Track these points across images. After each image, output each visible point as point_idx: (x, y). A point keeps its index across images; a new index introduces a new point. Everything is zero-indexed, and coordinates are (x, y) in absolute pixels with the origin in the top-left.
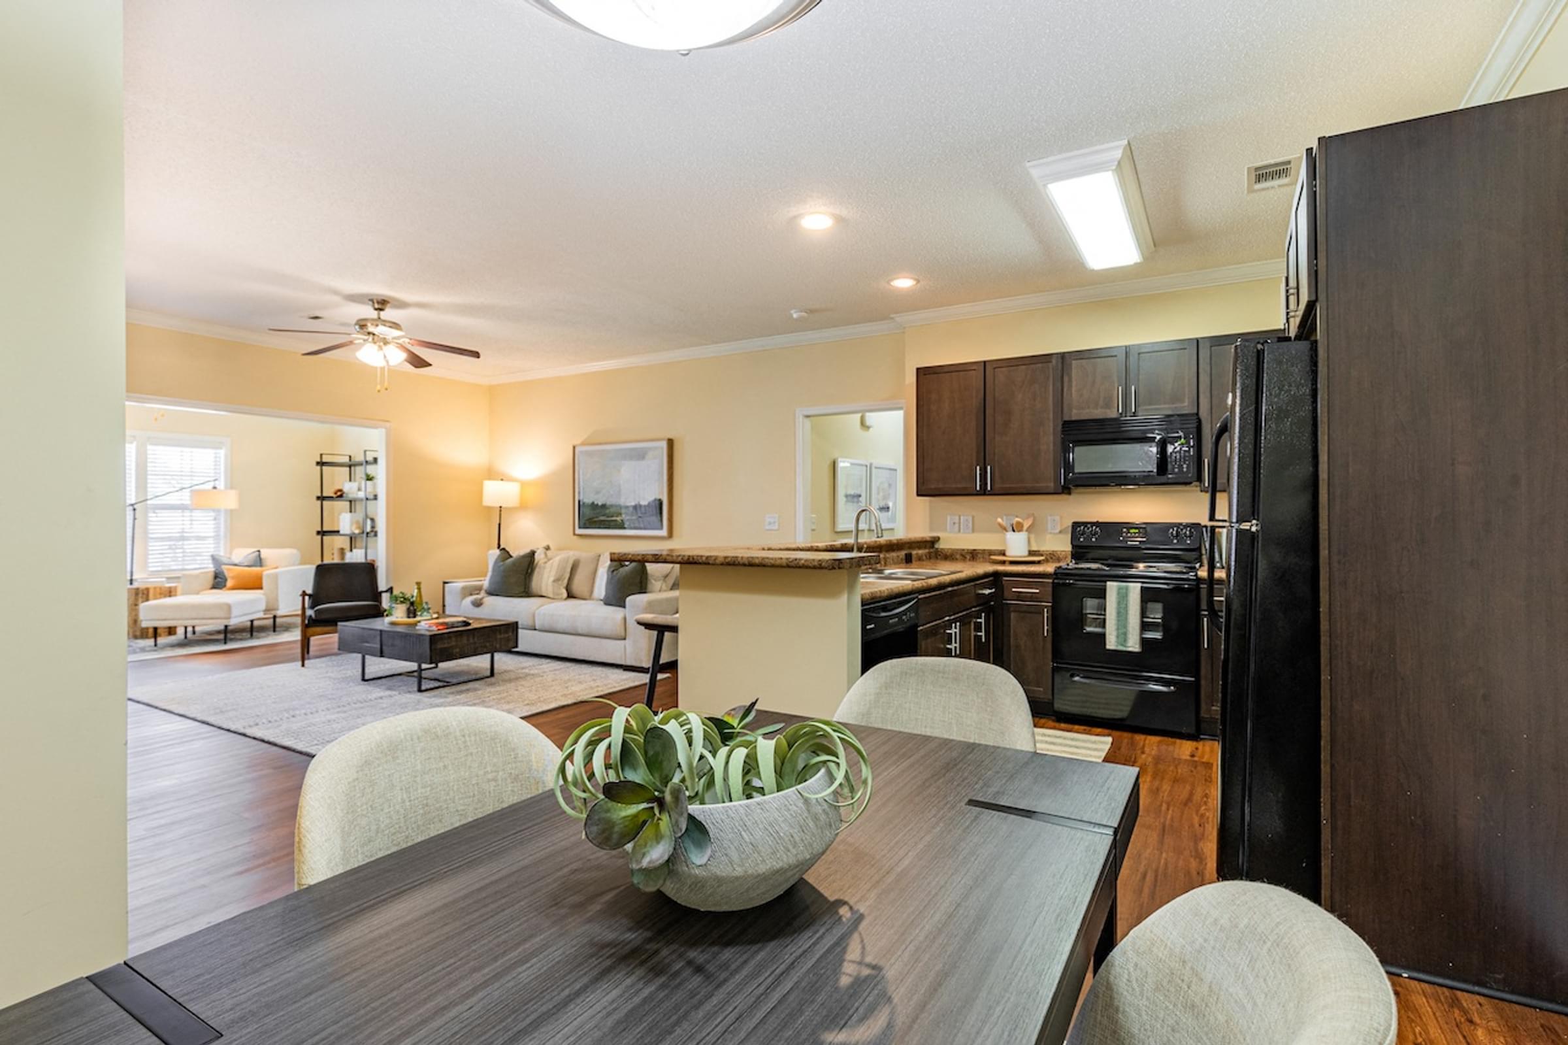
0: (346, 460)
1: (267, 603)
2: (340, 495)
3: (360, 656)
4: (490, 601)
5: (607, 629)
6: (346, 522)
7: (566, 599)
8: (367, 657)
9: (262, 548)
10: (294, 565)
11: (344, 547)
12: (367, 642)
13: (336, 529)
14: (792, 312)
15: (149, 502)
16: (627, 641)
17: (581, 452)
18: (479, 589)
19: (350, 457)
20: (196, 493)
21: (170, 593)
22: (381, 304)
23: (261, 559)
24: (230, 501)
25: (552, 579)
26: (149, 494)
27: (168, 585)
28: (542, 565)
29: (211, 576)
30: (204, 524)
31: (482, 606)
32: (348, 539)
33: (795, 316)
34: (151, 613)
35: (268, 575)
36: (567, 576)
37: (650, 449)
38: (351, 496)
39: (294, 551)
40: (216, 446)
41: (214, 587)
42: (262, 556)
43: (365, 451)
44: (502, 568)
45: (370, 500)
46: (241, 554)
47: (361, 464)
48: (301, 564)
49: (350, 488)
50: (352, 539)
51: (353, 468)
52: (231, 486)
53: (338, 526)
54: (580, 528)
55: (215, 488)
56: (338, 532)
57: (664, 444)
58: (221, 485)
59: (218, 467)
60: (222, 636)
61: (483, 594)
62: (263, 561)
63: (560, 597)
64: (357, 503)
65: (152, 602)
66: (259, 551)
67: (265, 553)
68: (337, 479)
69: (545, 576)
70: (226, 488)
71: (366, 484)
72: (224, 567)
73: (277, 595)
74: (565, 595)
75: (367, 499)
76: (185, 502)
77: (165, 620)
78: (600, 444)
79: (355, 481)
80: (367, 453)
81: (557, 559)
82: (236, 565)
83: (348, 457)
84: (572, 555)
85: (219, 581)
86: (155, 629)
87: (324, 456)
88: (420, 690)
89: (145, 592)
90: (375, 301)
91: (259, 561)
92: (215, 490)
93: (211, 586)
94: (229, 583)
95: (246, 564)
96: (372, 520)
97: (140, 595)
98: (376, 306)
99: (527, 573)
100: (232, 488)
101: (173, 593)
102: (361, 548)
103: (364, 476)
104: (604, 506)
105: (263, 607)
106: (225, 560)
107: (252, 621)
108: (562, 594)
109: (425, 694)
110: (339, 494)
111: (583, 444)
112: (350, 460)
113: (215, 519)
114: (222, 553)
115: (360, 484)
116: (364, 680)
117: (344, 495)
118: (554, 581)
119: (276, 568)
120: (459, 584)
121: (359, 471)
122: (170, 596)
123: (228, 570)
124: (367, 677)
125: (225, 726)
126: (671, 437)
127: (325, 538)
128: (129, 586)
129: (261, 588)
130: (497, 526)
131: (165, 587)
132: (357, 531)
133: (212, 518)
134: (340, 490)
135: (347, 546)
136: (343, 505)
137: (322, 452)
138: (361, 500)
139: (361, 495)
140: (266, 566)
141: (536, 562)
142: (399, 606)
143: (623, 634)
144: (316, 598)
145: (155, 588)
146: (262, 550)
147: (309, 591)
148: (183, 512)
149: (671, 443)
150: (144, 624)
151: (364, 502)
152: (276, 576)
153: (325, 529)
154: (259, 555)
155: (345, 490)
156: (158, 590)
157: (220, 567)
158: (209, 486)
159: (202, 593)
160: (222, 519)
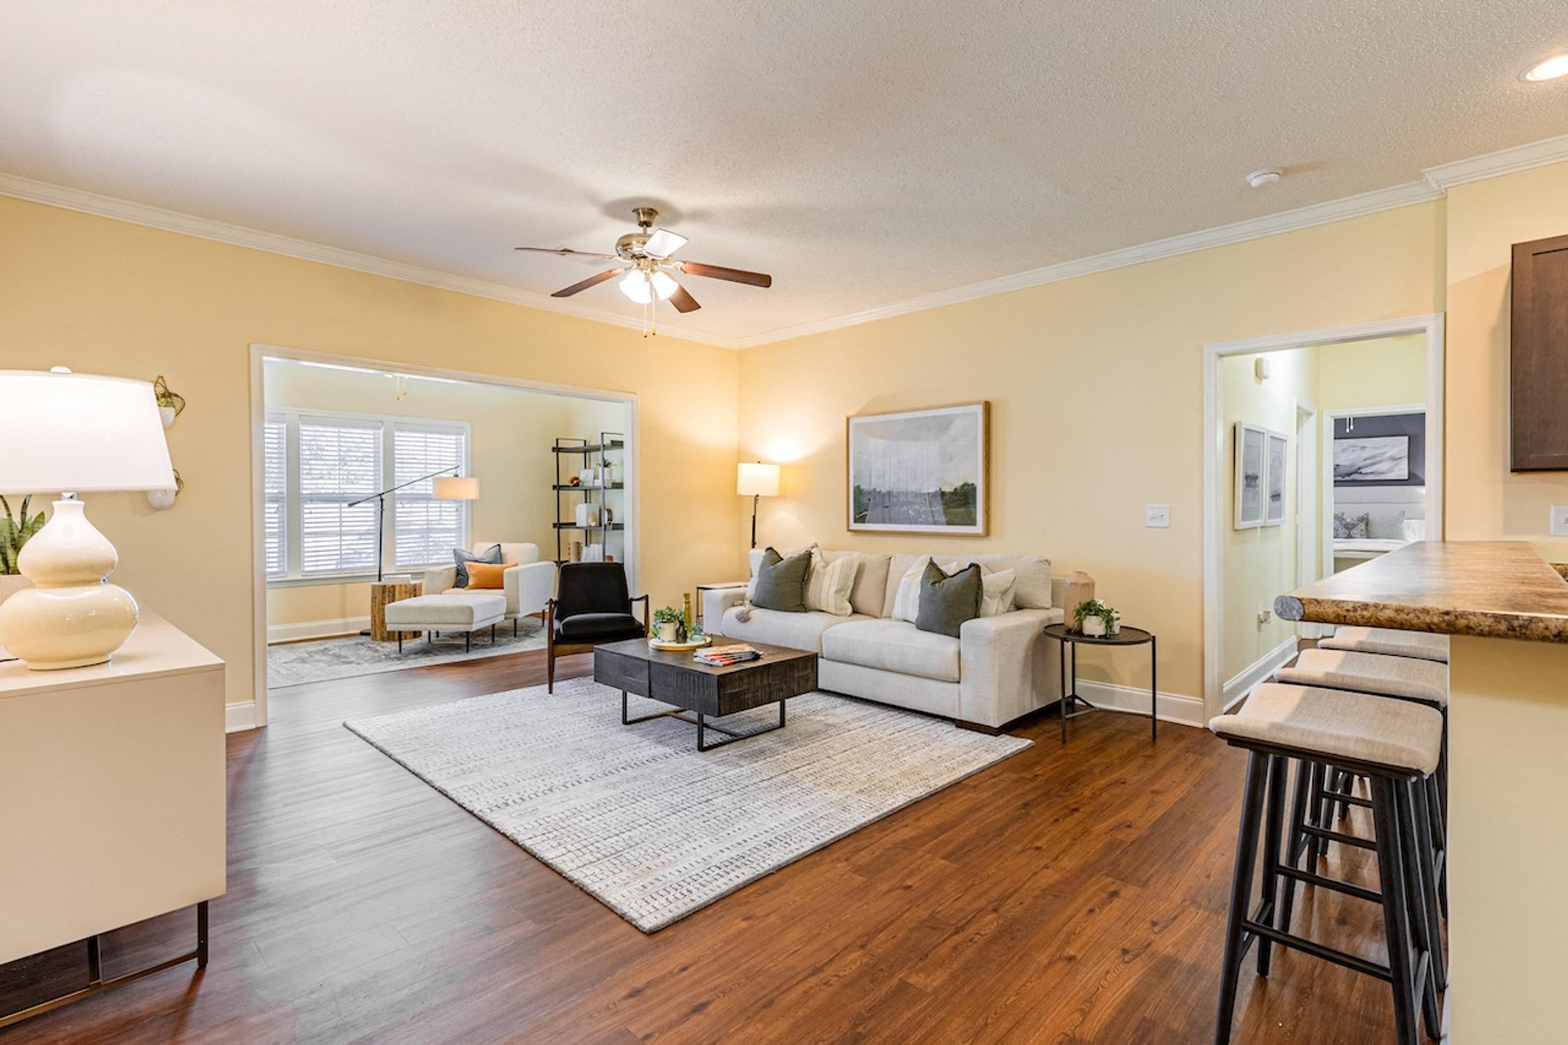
0: (581, 444)
1: (508, 604)
2: (576, 484)
3: (620, 692)
4: (758, 614)
5: (933, 666)
6: (582, 514)
7: (850, 616)
8: (628, 694)
9: (502, 542)
10: (532, 562)
11: (581, 541)
12: (632, 676)
13: (573, 521)
14: (1252, 175)
15: (397, 492)
16: (961, 686)
17: (857, 426)
18: (741, 598)
19: (585, 441)
20: (439, 481)
21: (414, 592)
22: (648, 215)
23: (501, 554)
24: (470, 490)
25: (834, 589)
26: (396, 483)
27: (413, 582)
28: (822, 570)
29: (453, 572)
30: (447, 516)
31: (750, 621)
32: (583, 531)
33: (1255, 183)
34: (398, 613)
35: (510, 574)
36: (851, 584)
37: (957, 416)
38: (589, 484)
39: (533, 546)
40: (458, 431)
41: (456, 586)
42: (503, 551)
43: (602, 434)
44: (773, 574)
45: (608, 489)
46: (482, 549)
47: (596, 449)
48: (540, 560)
49: (586, 476)
50: (588, 531)
51: (587, 454)
52: (472, 474)
53: (575, 517)
54: (856, 521)
55: (456, 476)
56: (575, 524)
57: (979, 410)
58: (462, 472)
59: (459, 450)
60: (463, 641)
61: (747, 606)
62: (504, 557)
63: (844, 612)
64: (592, 492)
65: (397, 604)
66: (499, 545)
67: (505, 547)
68: (573, 465)
69: (826, 584)
70: (467, 476)
71: (603, 471)
72: (466, 563)
73: (518, 596)
74: (850, 610)
75: (605, 488)
76: (429, 492)
77: (410, 623)
78: (884, 413)
79: (590, 468)
80: (605, 435)
81: (839, 561)
82: (476, 561)
83: (583, 442)
84: (856, 557)
85: (460, 579)
86: (400, 633)
87: (560, 441)
88: (702, 748)
89: (392, 590)
90: (641, 211)
91: (499, 558)
92: (456, 478)
93: (452, 585)
94: (471, 582)
95: (487, 560)
96: (609, 511)
97: (385, 594)
98: (643, 219)
99: (803, 580)
100: (472, 476)
101: (418, 591)
102: (598, 543)
103: (601, 462)
104: (889, 493)
105: (505, 611)
106: (466, 555)
107: (493, 625)
108: (846, 609)
109: (708, 753)
110: (575, 482)
111: (859, 415)
112: (585, 445)
113: (457, 510)
114: (464, 548)
115: (596, 472)
116: (625, 722)
117: (580, 484)
118: (836, 592)
119: (516, 565)
120: (719, 592)
121: (596, 457)
122: (415, 596)
123: (470, 566)
124: (628, 719)
125: (467, 805)
126: (988, 399)
127: (561, 530)
128: (377, 583)
129: (503, 588)
130: (752, 519)
131: (410, 585)
132: (593, 524)
133: (454, 510)
134: (577, 479)
135: (583, 541)
136: (578, 494)
137: (557, 437)
138: (598, 489)
139: (598, 483)
140: (506, 563)
141: (813, 565)
142: (666, 625)
143: (957, 676)
144: (561, 607)
145: (401, 586)
146: (502, 545)
147: (555, 598)
148: (427, 503)
149: (988, 406)
150: (389, 628)
151: (602, 491)
152: (517, 575)
153: (561, 521)
154: (500, 550)
155: (581, 478)
156: (403, 588)
157: (462, 563)
158: (450, 474)
159: (444, 592)
160: (464, 510)
